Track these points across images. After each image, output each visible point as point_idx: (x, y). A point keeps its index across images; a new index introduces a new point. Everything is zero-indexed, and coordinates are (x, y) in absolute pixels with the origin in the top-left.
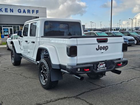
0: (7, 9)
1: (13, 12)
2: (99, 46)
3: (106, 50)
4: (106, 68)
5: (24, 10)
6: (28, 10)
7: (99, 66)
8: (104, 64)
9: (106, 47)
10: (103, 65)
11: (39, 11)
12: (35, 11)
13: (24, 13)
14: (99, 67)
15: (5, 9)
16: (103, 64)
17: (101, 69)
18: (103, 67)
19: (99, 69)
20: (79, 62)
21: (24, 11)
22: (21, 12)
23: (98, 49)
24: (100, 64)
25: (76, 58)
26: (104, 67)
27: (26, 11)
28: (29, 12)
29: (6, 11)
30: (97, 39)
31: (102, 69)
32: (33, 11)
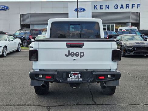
0: (103, 5)
1: (108, 8)
2: (69, 51)
3: (81, 57)
4: (81, 79)
5: (122, 5)
6: (127, 5)
7: (71, 75)
8: (79, 73)
9: (81, 53)
10: (78, 75)
11: (141, 5)
12: (136, 6)
13: (122, 8)
14: (71, 77)
15: (101, 5)
16: (77, 73)
17: (73, 79)
18: (77, 78)
19: (69, 79)
20: (42, 68)
21: (122, 7)
22: (118, 8)
23: (67, 54)
24: (73, 73)
25: (37, 63)
26: (79, 78)
27: (124, 6)
28: (128, 6)
29: (101, 9)
30: (66, 43)
31: (75, 79)
32: (133, 6)
